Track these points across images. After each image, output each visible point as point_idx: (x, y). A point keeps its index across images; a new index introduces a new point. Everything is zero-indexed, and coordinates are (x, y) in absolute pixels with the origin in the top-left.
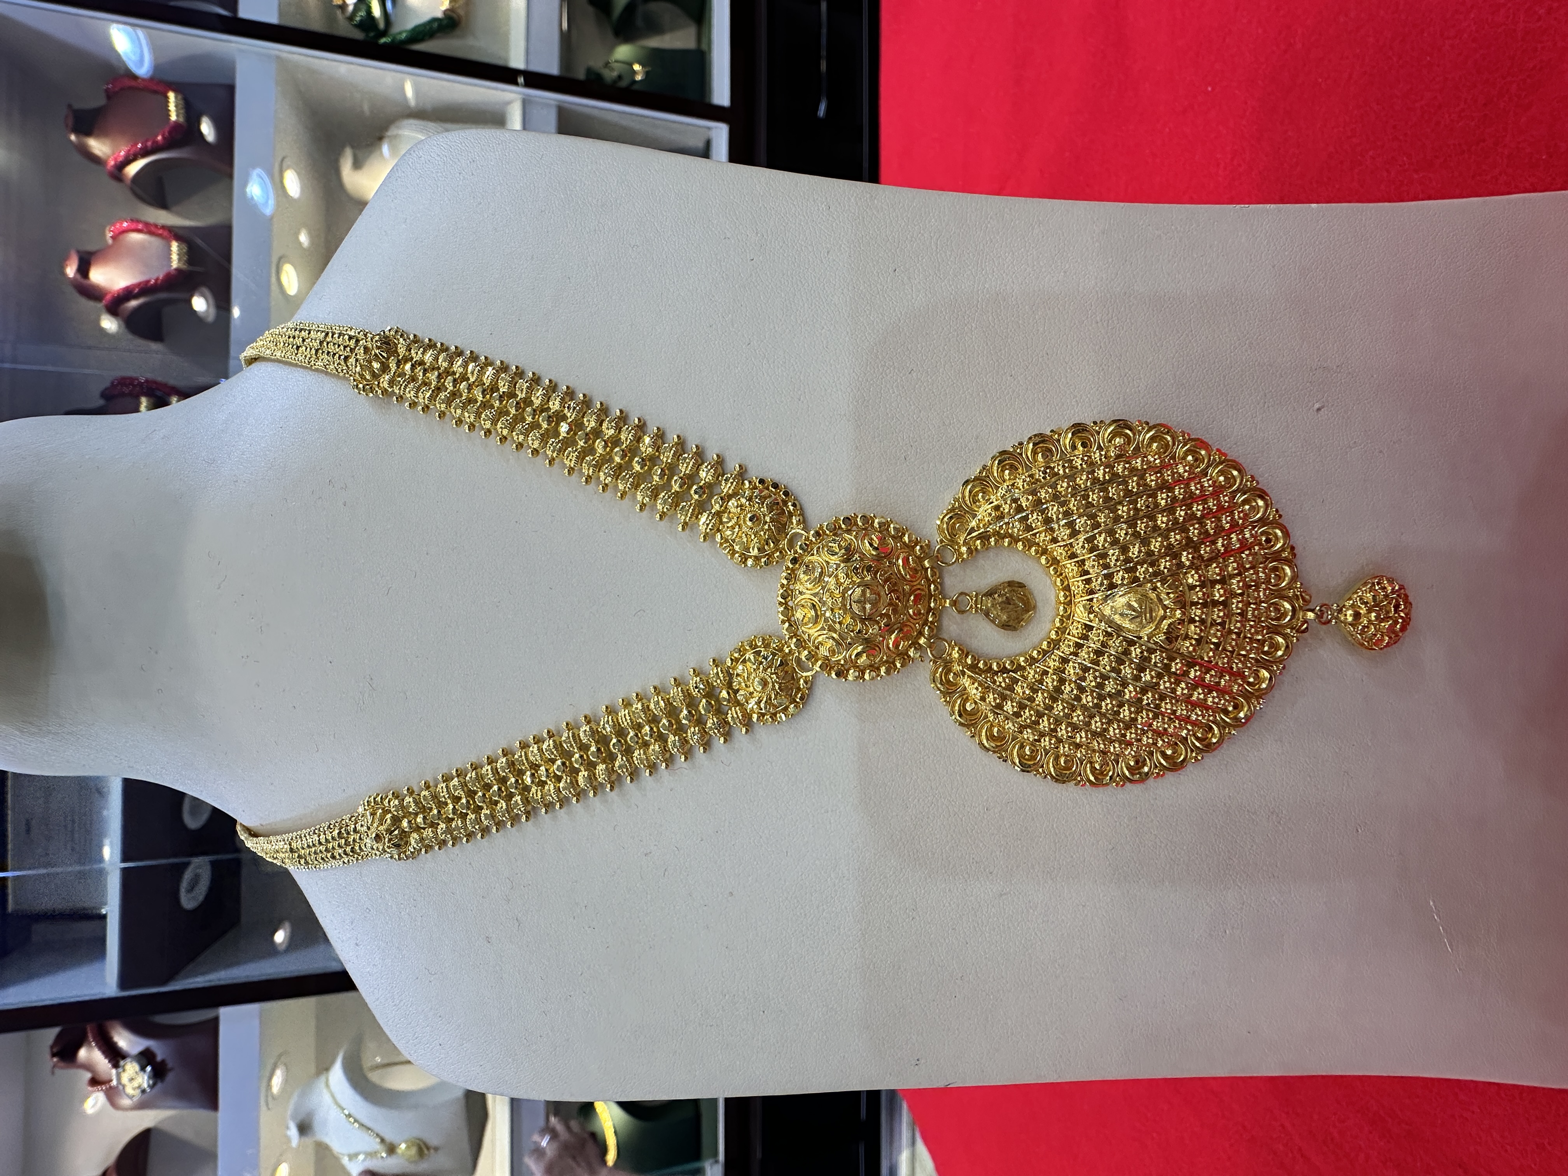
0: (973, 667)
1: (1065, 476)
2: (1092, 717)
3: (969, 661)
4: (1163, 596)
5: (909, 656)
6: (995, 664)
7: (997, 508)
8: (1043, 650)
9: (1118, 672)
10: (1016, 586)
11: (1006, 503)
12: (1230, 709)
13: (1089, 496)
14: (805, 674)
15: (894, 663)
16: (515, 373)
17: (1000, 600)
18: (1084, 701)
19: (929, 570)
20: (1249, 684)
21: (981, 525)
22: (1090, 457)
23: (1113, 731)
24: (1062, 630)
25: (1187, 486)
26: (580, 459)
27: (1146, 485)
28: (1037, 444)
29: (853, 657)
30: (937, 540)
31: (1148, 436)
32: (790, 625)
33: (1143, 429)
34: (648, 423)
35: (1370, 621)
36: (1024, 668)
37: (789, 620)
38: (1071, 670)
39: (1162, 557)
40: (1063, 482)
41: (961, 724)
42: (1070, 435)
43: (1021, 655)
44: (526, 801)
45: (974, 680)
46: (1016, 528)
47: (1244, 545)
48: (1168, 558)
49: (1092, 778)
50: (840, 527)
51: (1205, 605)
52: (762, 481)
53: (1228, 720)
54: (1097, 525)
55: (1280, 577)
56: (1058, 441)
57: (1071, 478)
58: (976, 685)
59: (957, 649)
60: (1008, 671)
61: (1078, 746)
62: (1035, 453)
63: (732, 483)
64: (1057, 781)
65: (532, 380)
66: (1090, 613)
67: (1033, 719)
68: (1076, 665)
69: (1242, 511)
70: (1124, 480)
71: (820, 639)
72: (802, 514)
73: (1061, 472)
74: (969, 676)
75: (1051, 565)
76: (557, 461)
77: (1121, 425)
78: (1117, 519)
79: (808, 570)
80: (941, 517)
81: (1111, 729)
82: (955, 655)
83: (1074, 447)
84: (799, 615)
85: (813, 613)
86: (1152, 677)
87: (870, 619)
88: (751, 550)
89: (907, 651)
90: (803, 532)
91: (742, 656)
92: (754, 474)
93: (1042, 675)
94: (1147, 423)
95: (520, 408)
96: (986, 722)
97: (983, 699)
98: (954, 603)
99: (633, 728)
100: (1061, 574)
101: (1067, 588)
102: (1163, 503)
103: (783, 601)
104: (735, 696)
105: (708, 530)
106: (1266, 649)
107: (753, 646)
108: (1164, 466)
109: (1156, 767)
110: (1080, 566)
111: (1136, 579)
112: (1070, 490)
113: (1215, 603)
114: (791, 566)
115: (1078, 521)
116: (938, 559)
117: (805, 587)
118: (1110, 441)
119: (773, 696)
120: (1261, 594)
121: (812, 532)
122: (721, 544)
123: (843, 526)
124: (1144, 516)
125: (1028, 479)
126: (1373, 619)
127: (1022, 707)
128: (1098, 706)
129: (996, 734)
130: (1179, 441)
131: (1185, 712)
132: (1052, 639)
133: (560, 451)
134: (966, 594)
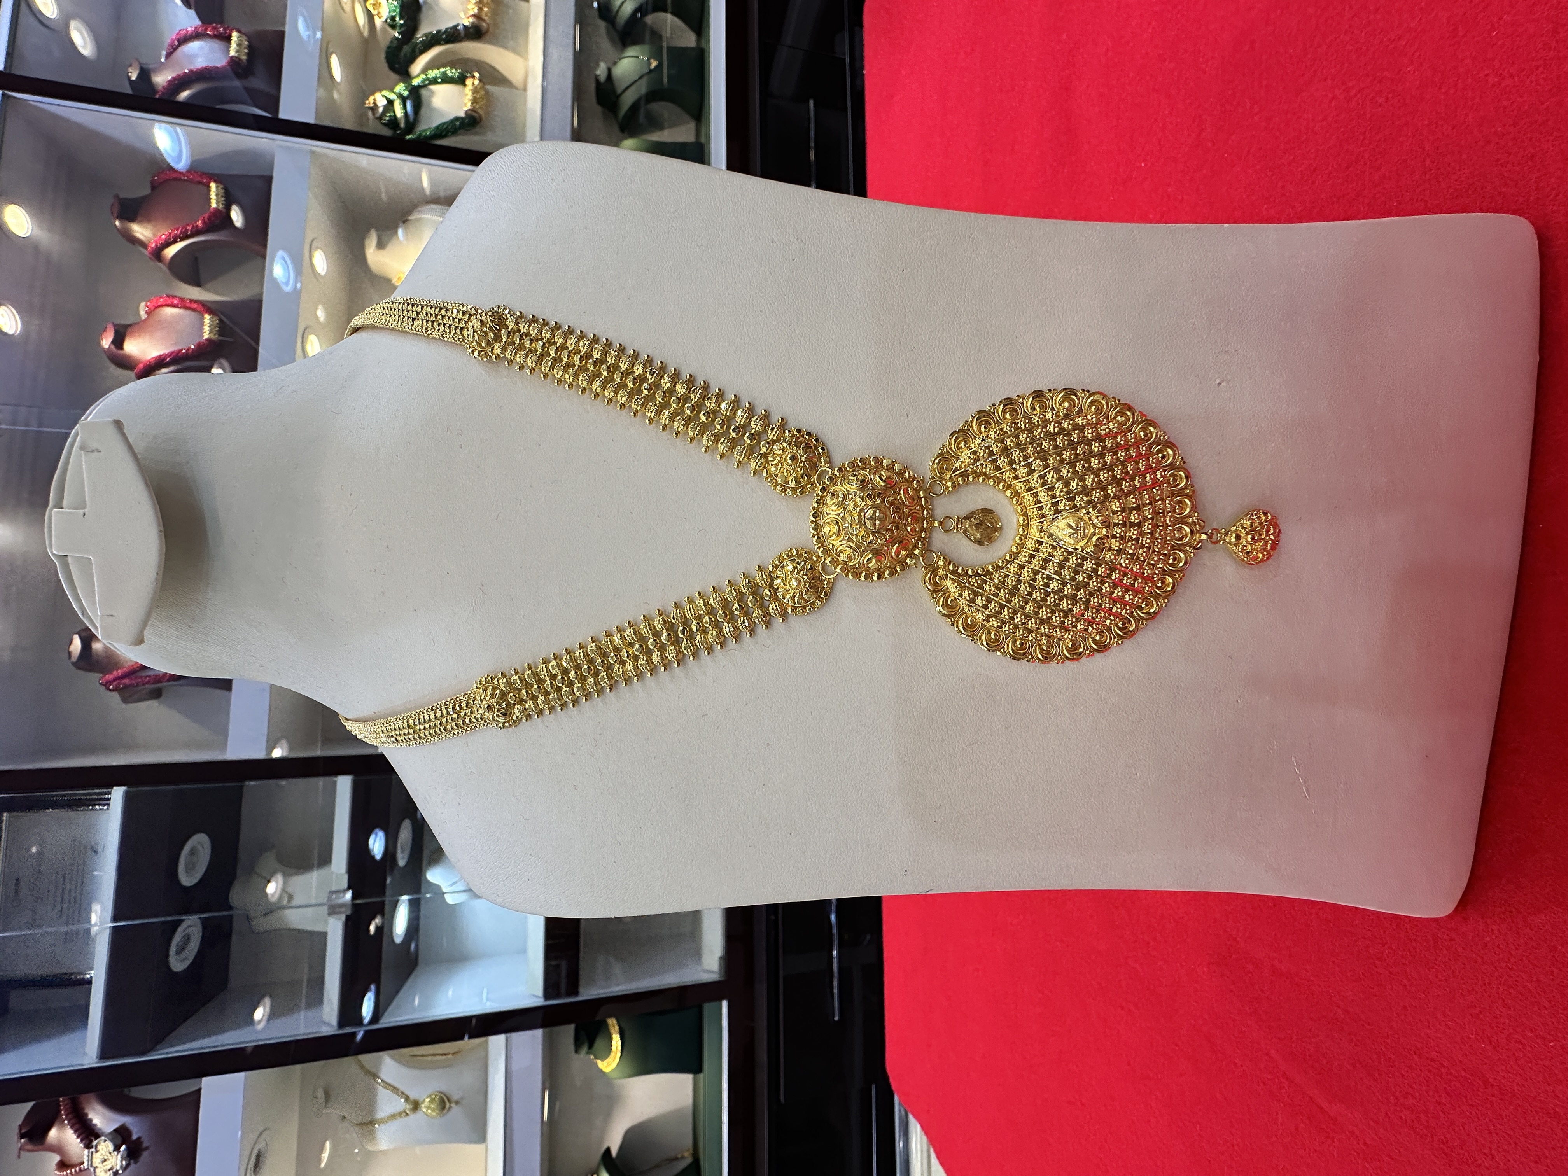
0: (954, 572)
1: (1026, 429)
2: (1040, 608)
3: (951, 568)
4: (1093, 518)
5: (907, 563)
6: (970, 570)
7: (975, 453)
8: (1007, 560)
9: (1060, 574)
10: (987, 511)
11: (981, 449)
12: (1143, 606)
13: (1042, 444)
14: (828, 577)
15: (895, 569)
16: (605, 344)
17: (976, 522)
18: (1034, 596)
19: (923, 499)
20: (1158, 588)
21: (963, 466)
22: (1045, 416)
23: (1055, 619)
24: (1021, 546)
25: (1115, 438)
26: (659, 412)
27: (1084, 436)
28: (1006, 405)
29: (865, 562)
30: (929, 475)
31: (1089, 401)
32: (819, 538)
33: (1085, 395)
34: (711, 385)
35: (1248, 542)
36: (992, 573)
37: (818, 534)
38: (1026, 574)
39: (1093, 489)
40: (1024, 433)
41: (944, 615)
42: (1031, 399)
43: (990, 564)
44: (610, 678)
45: (954, 581)
46: (988, 469)
47: (1156, 483)
48: (1098, 491)
49: (1040, 657)
50: (858, 466)
51: (1124, 525)
52: (799, 431)
53: (1143, 615)
54: (1047, 466)
55: (1182, 508)
56: (1022, 403)
57: (1030, 431)
58: (956, 584)
59: (942, 558)
60: (980, 575)
61: (1030, 631)
62: (1004, 412)
63: (776, 431)
64: (1014, 659)
65: (619, 349)
66: (1041, 532)
67: (997, 609)
68: (1029, 570)
69: (1155, 458)
70: (1068, 433)
71: (841, 548)
72: (829, 456)
73: (1023, 427)
74: (950, 579)
75: (1014, 497)
76: (639, 414)
77: (1069, 392)
78: (1062, 461)
79: (834, 495)
80: (933, 459)
81: (1054, 617)
82: (941, 563)
83: (1034, 409)
84: (826, 529)
85: (836, 527)
86: (1084, 578)
87: (879, 532)
88: (790, 483)
89: (905, 559)
90: (829, 470)
91: (781, 563)
92: (793, 425)
93: (1005, 578)
94: (1088, 391)
95: (610, 371)
96: (963, 614)
97: (961, 595)
98: (941, 524)
99: (695, 619)
100: (1021, 504)
101: (1025, 514)
102: (1096, 449)
103: (814, 520)
104: (775, 593)
105: (757, 467)
106: (1171, 561)
107: (789, 556)
108: (1099, 423)
109: (1088, 649)
110: (1035, 497)
111: (1075, 506)
112: (1028, 440)
113: (1132, 525)
114: (820, 494)
115: (1033, 463)
116: (930, 492)
117: (831, 509)
118: (1060, 405)
119: (804, 592)
120: (1168, 519)
121: (837, 469)
122: (767, 478)
123: (860, 464)
124: (1082, 460)
125: (998, 432)
126: (1250, 540)
127: (989, 601)
128: (1044, 600)
129: (970, 623)
130: (1112, 405)
131: (1107, 605)
132: (1013, 553)
133: (642, 405)
134: (951, 518)
